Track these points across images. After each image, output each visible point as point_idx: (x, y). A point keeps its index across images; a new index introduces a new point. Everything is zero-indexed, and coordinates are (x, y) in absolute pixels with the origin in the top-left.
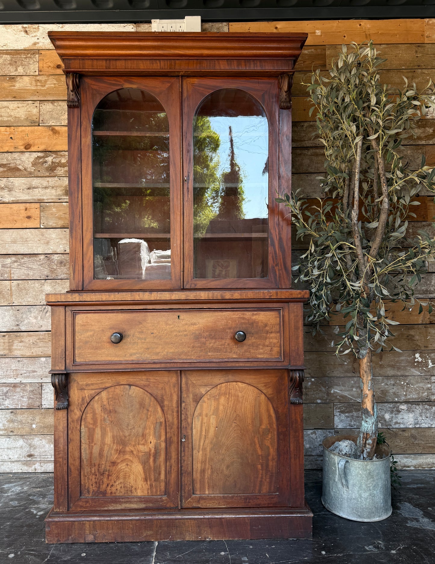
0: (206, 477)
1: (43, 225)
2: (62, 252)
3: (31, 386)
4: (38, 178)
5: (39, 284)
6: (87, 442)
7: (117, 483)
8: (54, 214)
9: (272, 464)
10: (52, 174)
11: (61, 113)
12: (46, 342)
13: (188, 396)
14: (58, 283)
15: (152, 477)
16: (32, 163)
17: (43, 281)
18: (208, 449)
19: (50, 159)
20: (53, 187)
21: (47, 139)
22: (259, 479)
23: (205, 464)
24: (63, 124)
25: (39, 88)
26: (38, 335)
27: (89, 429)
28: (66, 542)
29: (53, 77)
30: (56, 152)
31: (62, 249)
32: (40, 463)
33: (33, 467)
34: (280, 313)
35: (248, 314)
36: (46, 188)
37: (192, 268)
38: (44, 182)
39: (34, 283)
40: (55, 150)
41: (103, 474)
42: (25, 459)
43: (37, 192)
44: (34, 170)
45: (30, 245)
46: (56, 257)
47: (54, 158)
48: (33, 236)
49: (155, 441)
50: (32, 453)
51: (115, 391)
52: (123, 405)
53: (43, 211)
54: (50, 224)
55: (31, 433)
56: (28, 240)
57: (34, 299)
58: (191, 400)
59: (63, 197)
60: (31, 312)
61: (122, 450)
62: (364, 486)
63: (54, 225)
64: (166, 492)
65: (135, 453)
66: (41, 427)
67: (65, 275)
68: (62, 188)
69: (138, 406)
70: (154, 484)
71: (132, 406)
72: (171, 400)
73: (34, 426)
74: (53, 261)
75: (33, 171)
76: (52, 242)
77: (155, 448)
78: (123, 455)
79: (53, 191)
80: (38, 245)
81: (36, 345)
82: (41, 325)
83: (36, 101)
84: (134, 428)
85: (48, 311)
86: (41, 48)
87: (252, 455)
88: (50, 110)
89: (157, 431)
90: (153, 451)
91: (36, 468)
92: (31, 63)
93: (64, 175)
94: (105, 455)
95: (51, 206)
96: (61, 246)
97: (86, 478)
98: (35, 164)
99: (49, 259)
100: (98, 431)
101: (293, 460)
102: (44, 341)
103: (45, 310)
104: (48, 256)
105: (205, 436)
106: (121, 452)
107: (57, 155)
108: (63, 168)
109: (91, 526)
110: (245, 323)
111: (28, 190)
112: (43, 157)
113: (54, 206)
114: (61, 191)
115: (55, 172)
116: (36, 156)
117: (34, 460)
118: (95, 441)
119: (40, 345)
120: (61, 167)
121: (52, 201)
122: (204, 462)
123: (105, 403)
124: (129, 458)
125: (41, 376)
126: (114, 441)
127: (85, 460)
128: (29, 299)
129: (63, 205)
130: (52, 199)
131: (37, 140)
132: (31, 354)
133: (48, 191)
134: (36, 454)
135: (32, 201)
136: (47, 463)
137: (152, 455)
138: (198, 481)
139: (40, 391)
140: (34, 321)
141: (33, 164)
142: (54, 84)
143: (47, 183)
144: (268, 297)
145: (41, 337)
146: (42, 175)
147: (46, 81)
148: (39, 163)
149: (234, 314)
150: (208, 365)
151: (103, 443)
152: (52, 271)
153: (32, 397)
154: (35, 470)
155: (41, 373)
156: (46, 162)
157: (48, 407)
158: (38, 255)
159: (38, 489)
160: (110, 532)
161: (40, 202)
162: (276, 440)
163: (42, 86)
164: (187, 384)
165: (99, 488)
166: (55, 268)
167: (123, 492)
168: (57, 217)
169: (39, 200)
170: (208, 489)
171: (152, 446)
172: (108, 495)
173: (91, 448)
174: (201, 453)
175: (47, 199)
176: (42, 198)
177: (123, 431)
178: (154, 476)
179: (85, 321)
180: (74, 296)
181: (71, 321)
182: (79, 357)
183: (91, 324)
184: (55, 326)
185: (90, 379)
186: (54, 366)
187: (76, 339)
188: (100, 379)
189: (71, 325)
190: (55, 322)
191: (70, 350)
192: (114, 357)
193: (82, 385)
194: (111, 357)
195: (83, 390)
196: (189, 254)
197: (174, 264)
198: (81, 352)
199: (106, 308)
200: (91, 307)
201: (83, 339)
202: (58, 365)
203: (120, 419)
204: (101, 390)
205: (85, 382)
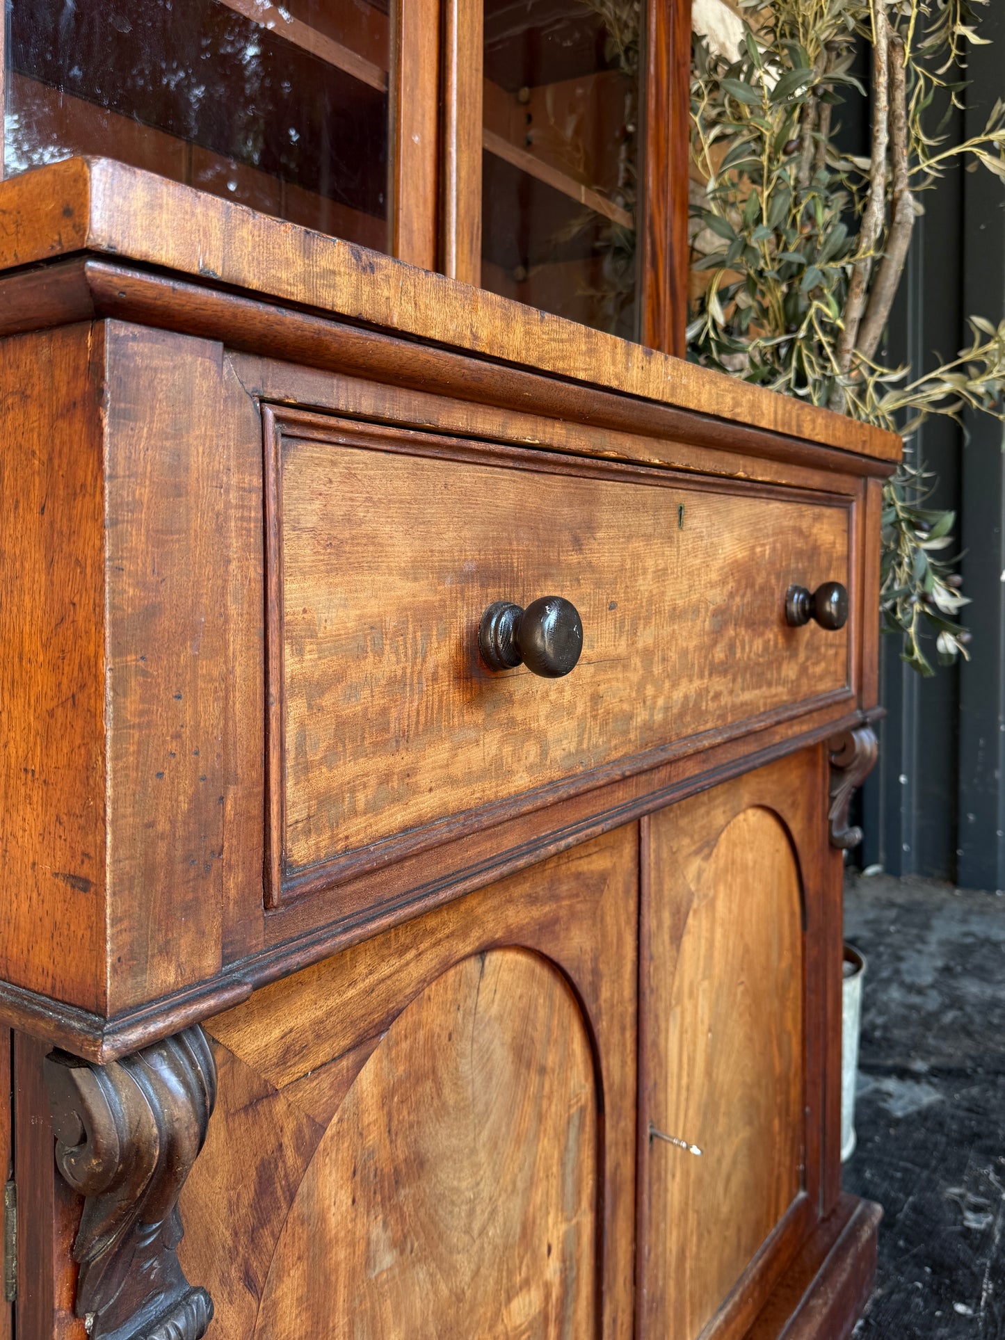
0: (688, 1273)
9: (794, 1092)
13: (660, 924)
22: (775, 1173)
23: (686, 1219)
35: (807, 517)
51: (419, 1027)
52: (451, 1101)
58: (667, 939)
69: (508, 1070)
71: (488, 1079)
72: (618, 974)
77: (562, 1271)
84: (493, 1213)
87: (767, 1087)
90: (556, 1291)
105: (688, 1089)
110: (800, 554)
122: (683, 1213)
123: (374, 1135)
137: (552, 1315)
138: (671, 1313)
164: (658, 862)
170: (691, 1323)
171: (551, 1268)
179: (339, 512)
180: (324, 262)
181: (255, 499)
182: (310, 826)
183: (372, 539)
184: (137, 539)
185: (308, 996)
186: (133, 962)
187: (288, 670)
188: (361, 969)
189: (256, 539)
190: (144, 493)
191: (248, 773)
192: (483, 775)
193: (255, 1073)
194: (470, 778)
195: (262, 1108)
196: (468, 210)
197: (410, 243)
198: (322, 778)
199: (458, 417)
200: (389, 392)
201: (329, 665)
202: (166, 951)
203: (441, 1198)
204: (363, 1051)
205: (277, 1033)
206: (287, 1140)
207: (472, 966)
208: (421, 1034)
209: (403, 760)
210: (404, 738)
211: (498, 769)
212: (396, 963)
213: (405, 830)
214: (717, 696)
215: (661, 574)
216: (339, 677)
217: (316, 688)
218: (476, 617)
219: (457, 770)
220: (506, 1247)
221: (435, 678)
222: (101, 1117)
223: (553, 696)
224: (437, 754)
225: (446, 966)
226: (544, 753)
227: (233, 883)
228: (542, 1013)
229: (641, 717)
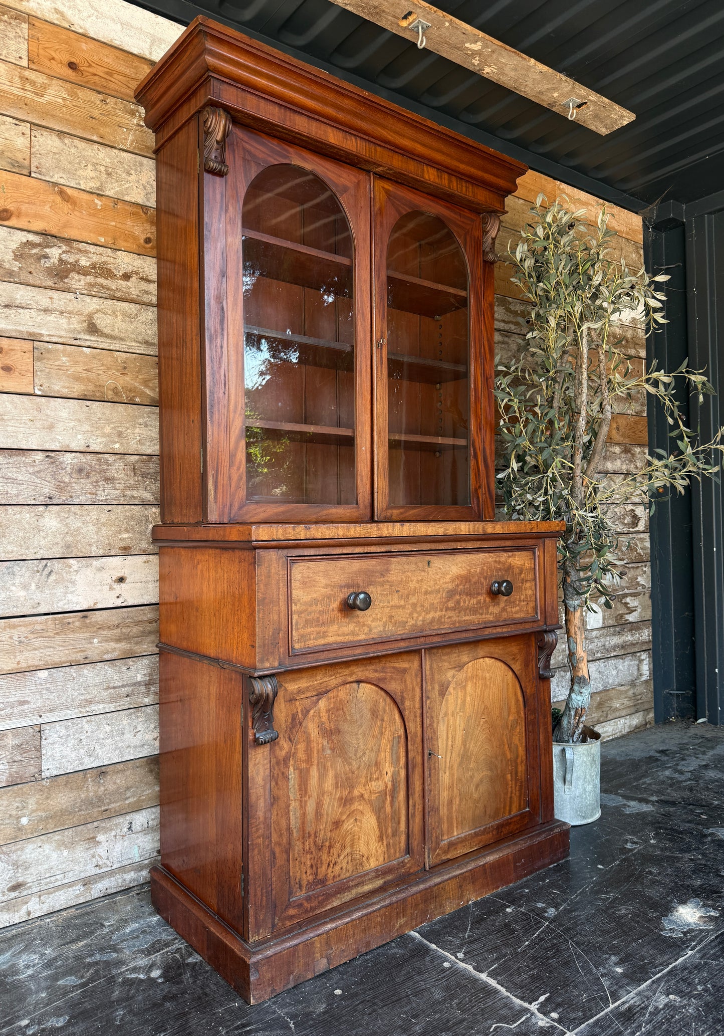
0: (454, 809)
1: (39, 390)
2: (82, 449)
3: (16, 735)
4: (28, 287)
5: (32, 514)
6: (298, 796)
7: (342, 857)
8: (65, 368)
9: (521, 768)
10: (60, 285)
11: (79, 163)
12: (49, 637)
13: (433, 688)
14: (75, 513)
15: (389, 830)
16: (13, 252)
17: (41, 508)
18: (455, 767)
19: (55, 253)
20: (62, 313)
21: (47, 207)
22: (509, 795)
23: (453, 790)
24: (82, 187)
25: (29, 95)
26: (31, 624)
27: (301, 771)
28: (286, 989)
29: (60, 82)
30: (68, 241)
31: (83, 442)
32: (40, 896)
33: (24, 910)
34: (534, 553)
35: (504, 556)
36: (46, 311)
37: (387, 487)
38: (43, 298)
39: (21, 513)
40: (66, 236)
41: (320, 849)
42: (5, 898)
43: (27, 316)
44: (20, 268)
45: (10, 428)
46: (68, 458)
47: (64, 252)
48: (18, 411)
49: (392, 769)
50: (21, 880)
51: (337, 696)
52: (349, 718)
53: (39, 359)
54: (57, 388)
55: (16, 837)
56: (6, 418)
57: (21, 546)
58: (437, 694)
59: (82, 336)
60: (13, 574)
61: (349, 798)
62: (588, 777)
63: (65, 392)
64: (408, 850)
65: (366, 796)
66: (41, 820)
67: (89, 496)
68: (82, 318)
69: (369, 716)
70: (391, 841)
71: (362, 716)
72: (413, 699)
73: (24, 821)
74: (63, 466)
75: (16, 269)
76: (60, 426)
77: (393, 781)
78: (350, 804)
79: (63, 321)
80: (27, 431)
81: (27, 645)
82: (36, 601)
83: (23, 121)
84: (364, 753)
85: (52, 571)
86: (34, 14)
87: (502, 761)
88: (55, 150)
89: (394, 752)
90: (390, 786)
91: (30, 909)
92: (11, 35)
93: (85, 292)
94: (325, 813)
95: (57, 350)
96: (79, 437)
97: (297, 862)
98: (21, 256)
99: (52, 463)
100: (314, 772)
101: (543, 757)
102: (45, 634)
103: (47, 570)
104: (52, 454)
105: (452, 746)
106: (346, 801)
107: (71, 247)
108: (83, 277)
109: (323, 943)
110: (500, 569)
111: (6, 310)
112: (39, 245)
113: (64, 353)
114: (78, 322)
115: (66, 280)
116: (24, 240)
117: (25, 893)
118: (309, 792)
119: (37, 644)
120: (79, 273)
121: (60, 340)
122: (451, 787)
123: (324, 719)
124: (359, 807)
125: (40, 711)
126: (337, 783)
127: (294, 831)
128: (9, 548)
129: (82, 351)
130: (61, 337)
131: (27, 205)
132: (15, 666)
133: (51, 318)
134: (29, 880)
135: (14, 334)
136: (54, 892)
137: (389, 793)
138: (445, 818)
139: (38, 743)
140: (22, 593)
141: (16, 255)
142: (64, 99)
143: (48, 301)
144: (529, 531)
145: (38, 627)
146: (38, 283)
147: (45, 87)
148: (31, 256)
149: (490, 557)
150: (464, 635)
151: (322, 793)
152: (61, 487)
153: (18, 758)
154: (29, 913)
155: (39, 704)
156: (46, 257)
157: (55, 773)
158: (30, 452)
159: (80, 944)
160: (351, 941)
161: (33, 338)
162: (524, 735)
163: (36, 94)
164: (431, 669)
165: (316, 874)
166: (67, 480)
167: (351, 871)
168: (69, 376)
169: (30, 334)
170: (457, 827)
171: (388, 779)
172: (330, 882)
173: (303, 805)
174: (447, 773)
175: (49, 335)
176: (38, 331)
177: (349, 764)
178: (392, 827)
179: (306, 576)
180: (297, 531)
181: (286, 576)
182: (299, 641)
183: (314, 581)
184: (262, 586)
185: (304, 680)
186: (262, 661)
187: (293, 609)
188: (318, 678)
189: (286, 584)
190: (263, 578)
191: (284, 629)
192: (348, 634)
193: (292, 693)
194: (344, 635)
195: (293, 702)
196: (383, 464)
197: (362, 480)
198: (302, 631)
199: (339, 551)
200: (318, 549)
201: (304, 607)
202: (267, 660)
203: (346, 743)
204: (320, 697)
205: (296, 687)
206: (299, 711)
207: (355, 685)
208: (338, 699)
209: (324, 629)
210: (323, 624)
211: (354, 633)
212: (328, 678)
213: (324, 645)
214: (450, 617)
215: (418, 581)
216: (306, 610)
217: (300, 613)
218: (346, 596)
219: (340, 632)
220: (369, 766)
221: (333, 611)
222: (256, 688)
223: (373, 616)
224: (334, 628)
225: (345, 683)
226: (370, 630)
227: (282, 650)
228: (382, 704)
229: (412, 622)
